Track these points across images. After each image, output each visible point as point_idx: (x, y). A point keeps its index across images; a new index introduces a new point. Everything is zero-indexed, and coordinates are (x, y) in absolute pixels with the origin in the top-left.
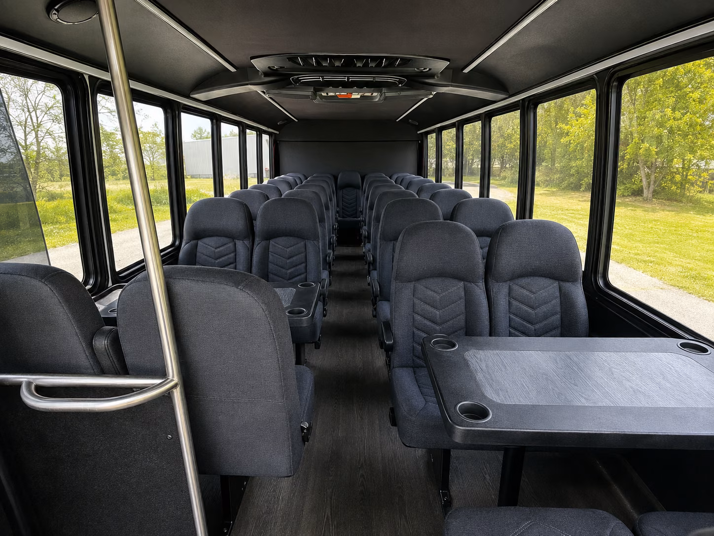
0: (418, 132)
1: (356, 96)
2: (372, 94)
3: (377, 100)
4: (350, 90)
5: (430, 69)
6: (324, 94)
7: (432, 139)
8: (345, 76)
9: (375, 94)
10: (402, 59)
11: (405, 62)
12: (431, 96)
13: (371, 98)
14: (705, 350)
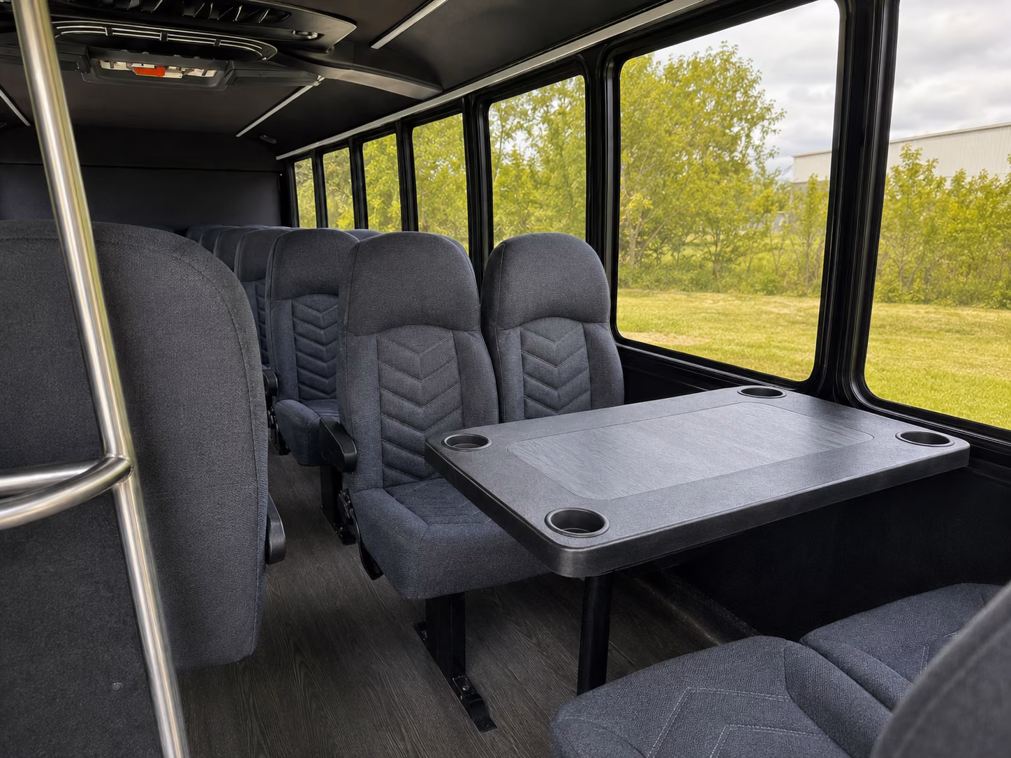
0: (278, 158)
1: (173, 74)
2: (204, 74)
3: (215, 85)
4: (163, 59)
5: (320, 36)
6: (106, 66)
7: (304, 169)
8: (159, 31)
9: (211, 74)
10: (273, 11)
11: (278, 16)
12: (316, 84)
13: (203, 80)
14: (779, 394)
